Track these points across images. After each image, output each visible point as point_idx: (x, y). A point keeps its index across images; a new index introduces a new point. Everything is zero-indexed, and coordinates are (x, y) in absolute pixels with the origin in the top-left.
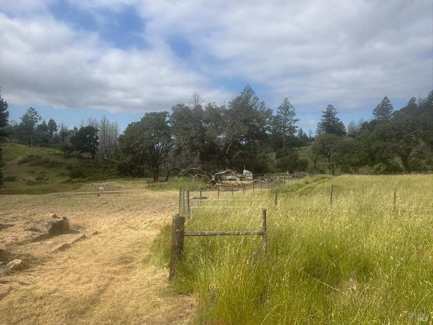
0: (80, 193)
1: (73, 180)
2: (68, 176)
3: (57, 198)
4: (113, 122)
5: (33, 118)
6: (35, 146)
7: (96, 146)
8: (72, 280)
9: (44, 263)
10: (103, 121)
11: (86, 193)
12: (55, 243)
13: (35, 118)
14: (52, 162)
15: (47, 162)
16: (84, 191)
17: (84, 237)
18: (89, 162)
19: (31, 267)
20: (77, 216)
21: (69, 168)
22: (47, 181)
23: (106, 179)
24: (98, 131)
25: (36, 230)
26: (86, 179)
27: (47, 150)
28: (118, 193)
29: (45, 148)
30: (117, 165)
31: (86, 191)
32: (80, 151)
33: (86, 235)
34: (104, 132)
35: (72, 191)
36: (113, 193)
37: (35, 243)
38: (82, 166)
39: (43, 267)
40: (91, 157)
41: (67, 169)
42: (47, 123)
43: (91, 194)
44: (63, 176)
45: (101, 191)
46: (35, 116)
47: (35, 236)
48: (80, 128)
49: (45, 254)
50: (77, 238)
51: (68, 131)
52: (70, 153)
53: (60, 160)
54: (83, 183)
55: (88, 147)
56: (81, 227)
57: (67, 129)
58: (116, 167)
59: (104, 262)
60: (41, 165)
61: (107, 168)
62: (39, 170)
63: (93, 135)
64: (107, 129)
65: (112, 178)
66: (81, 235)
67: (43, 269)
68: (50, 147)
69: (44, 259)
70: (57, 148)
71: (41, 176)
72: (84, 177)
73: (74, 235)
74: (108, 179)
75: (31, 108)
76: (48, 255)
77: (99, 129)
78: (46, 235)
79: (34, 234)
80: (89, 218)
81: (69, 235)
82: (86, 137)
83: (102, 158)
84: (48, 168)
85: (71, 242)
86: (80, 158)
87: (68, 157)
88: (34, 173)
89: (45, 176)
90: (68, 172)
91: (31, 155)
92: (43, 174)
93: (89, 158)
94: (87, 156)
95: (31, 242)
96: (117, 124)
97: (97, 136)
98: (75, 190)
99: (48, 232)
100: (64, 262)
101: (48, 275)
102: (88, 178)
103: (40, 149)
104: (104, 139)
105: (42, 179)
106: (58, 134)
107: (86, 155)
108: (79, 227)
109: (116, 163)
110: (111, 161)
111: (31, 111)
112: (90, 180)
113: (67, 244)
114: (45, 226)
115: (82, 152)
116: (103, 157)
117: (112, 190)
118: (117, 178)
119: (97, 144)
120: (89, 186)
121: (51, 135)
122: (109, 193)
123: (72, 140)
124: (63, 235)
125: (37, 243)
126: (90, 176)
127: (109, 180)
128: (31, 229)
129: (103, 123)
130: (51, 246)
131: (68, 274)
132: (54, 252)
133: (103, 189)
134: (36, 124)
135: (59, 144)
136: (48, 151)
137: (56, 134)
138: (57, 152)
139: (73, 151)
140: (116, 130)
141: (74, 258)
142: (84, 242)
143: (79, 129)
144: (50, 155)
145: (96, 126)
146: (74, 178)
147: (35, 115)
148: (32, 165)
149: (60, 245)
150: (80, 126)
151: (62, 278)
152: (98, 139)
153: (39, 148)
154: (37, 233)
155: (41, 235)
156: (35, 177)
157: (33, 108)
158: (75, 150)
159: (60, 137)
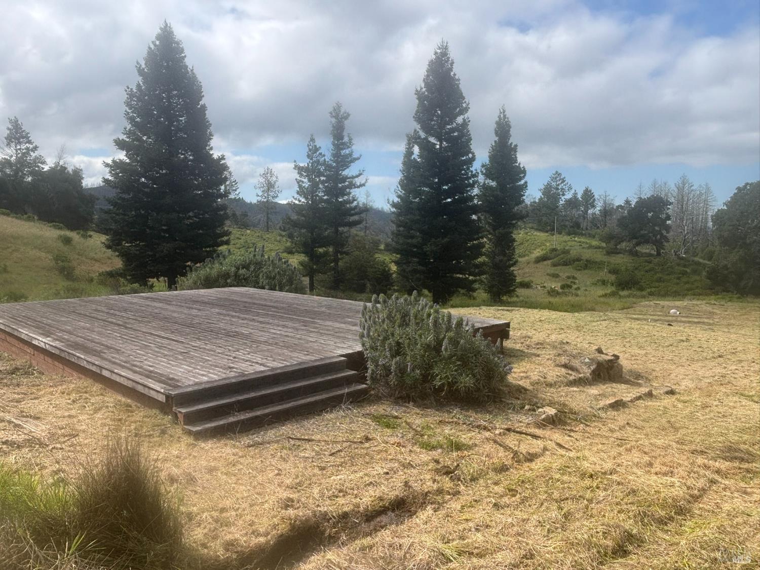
0: (634, 316)
1: (622, 293)
2: (612, 285)
3: (597, 321)
4: (700, 186)
5: (558, 189)
6: (560, 233)
7: (664, 233)
8: (638, 462)
9: (589, 424)
10: (681, 185)
11: (645, 317)
12: (603, 395)
13: (562, 189)
14: (587, 261)
15: (578, 260)
16: (642, 314)
17: (650, 395)
18: (650, 262)
19: (569, 424)
20: (633, 356)
21: (614, 271)
22: (579, 292)
23: (683, 295)
24: (671, 204)
25: (572, 369)
26: (644, 293)
27: (580, 240)
28: (710, 324)
29: (574, 237)
30: (707, 269)
31: (645, 315)
32: (634, 241)
33: (653, 392)
34: (682, 206)
35: (620, 311)
36: (699, 323)
37: (572, 389)
38: (636, 269)
39: (587, 429)
40: (655, 253)
41: (610, 272)
42: (579, 196)
43: (656, 321)
44: (604, 284)
45: (673, 316)
46: (562, 185)
47: (572, 378)
48: (636, 200)
49: (589, 409)
50: (638, 395)
51: (615, 207)
52: (616, 245)
53: (599, 256)
54: (639, 300)
55: (651, 235)
56: (642, 377)
57: (613, 205)
58: (704, 273)
59: (693, 447)
60: (568, 265)
61: (684, 273)
62: (565, 272)
63: (661, 212)
64: (688, 199)
65: (694, 295)
66: (644, 390)
67: (588, 433)
68: (582, 235)
69: (587, 416)
70: (594, 237)
71: (569, 283)
72: (641, 289)
73: (633, 388)
74: (686, 295)
75: (557, 172)
76: (594, 411)
77: (672, 200)
78: (587, 379)
79: (568, 374)
80: (654, 363)
81: (623, 386)
82: (647, 216)
83: (675, 255)
84: (579, 270)
85: (629, 399)
86: (633, 253)
87: (613, 253)
88: (557, 277)
89: (575, 283)
90: (612, 278)
91: (554, 249)
92: (571, 280)
93: (650, 255)
94: (647, 251)
95: (565, 386)
96: (708, 189)
97: (667, 214)
98: (625, 310)
99: (591, 374)
100: (620, 429)
101: (597, 444)
102: (649, 290)
103: (567, 238)
104: (682, 220)
105: (570, 287)
106: (598, 212)
107: (645, 249)
108: (638, 376)
109: (705, 265)
110: (693, 261)
111: (556, 178)
112: (651, 294)
113: (622, 400)
114: (586, 364)
115: (638, 244)
116: (678, 253)
117: (697, 318)
118: (707, 295)
119: (668, 228)
120: (650, 306)
121: (586, 216)
122: (689, 322)
123: (622, 222)
124: (614, 384)
125: (575, 389)
126: (651, 288)
127: (689, 297)
128: (565, 366)
129: (680, 189)
130: (597, 398)
131: (630, 450)
132: (603, 408)
133: (678, 313)
134: (563, 198)
135: (598, 230)
136: (580, 242)
137: (594, 214)
138: (595, 243)
139: (622, 241)
140: (706, 200)
141: (636, 427)
142: (650, 403)
143: (633, 204)
144: (584, 248)
145: (666, 195)
146: (623, 289)
147: (562, 183)
148: (554, 265)
149: (612, 400)
150: (636, 196)
151: (620, 454)
152: (669, 219)
153: (565, 237)
154: (573, 373)
155: (580, 378)
156: (559, 285)
157: (559, 172)
158: (625, 240)
159: (600, 218)
